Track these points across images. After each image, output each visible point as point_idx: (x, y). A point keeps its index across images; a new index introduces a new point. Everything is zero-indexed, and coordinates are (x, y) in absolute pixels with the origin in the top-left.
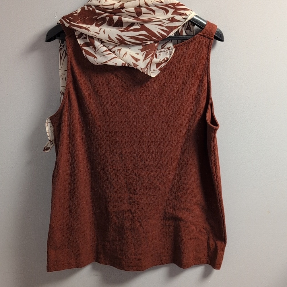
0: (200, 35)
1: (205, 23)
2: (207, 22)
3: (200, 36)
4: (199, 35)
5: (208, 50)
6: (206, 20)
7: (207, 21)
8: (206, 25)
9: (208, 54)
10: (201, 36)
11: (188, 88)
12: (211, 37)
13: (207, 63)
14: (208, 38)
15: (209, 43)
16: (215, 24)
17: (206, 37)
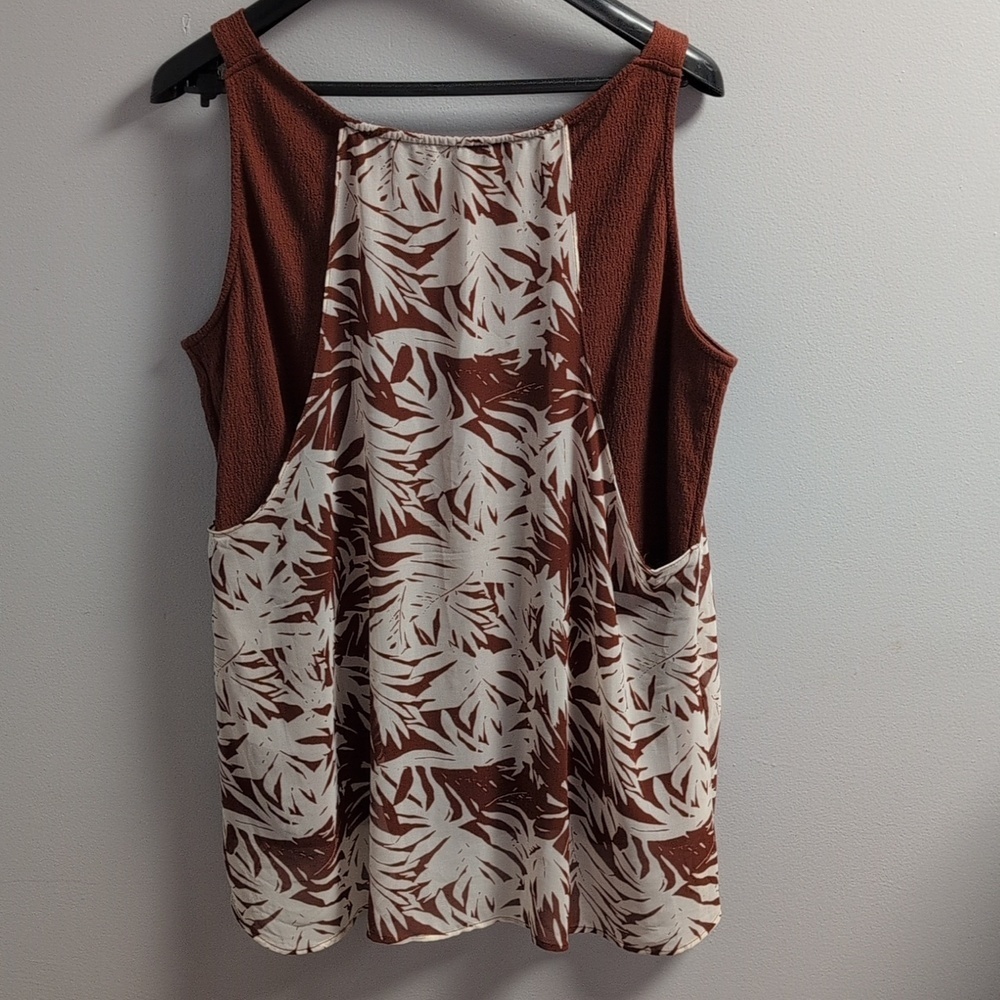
0: (640, 64)
1: (651, 30)
2: (654, 24)
3: (640, 68)
4: (634, 66)
5: (667, 112)
6: (652, 19)
7: (655, 22)
8: (652, 34)
9: (667, 124)
10: (642, 68)
11: (606, 238)
12: (672, 69)
13: (664, 154)
14: (663, 71)
15: (670, 89)
16: (681, 31)
17: (656, 70)
